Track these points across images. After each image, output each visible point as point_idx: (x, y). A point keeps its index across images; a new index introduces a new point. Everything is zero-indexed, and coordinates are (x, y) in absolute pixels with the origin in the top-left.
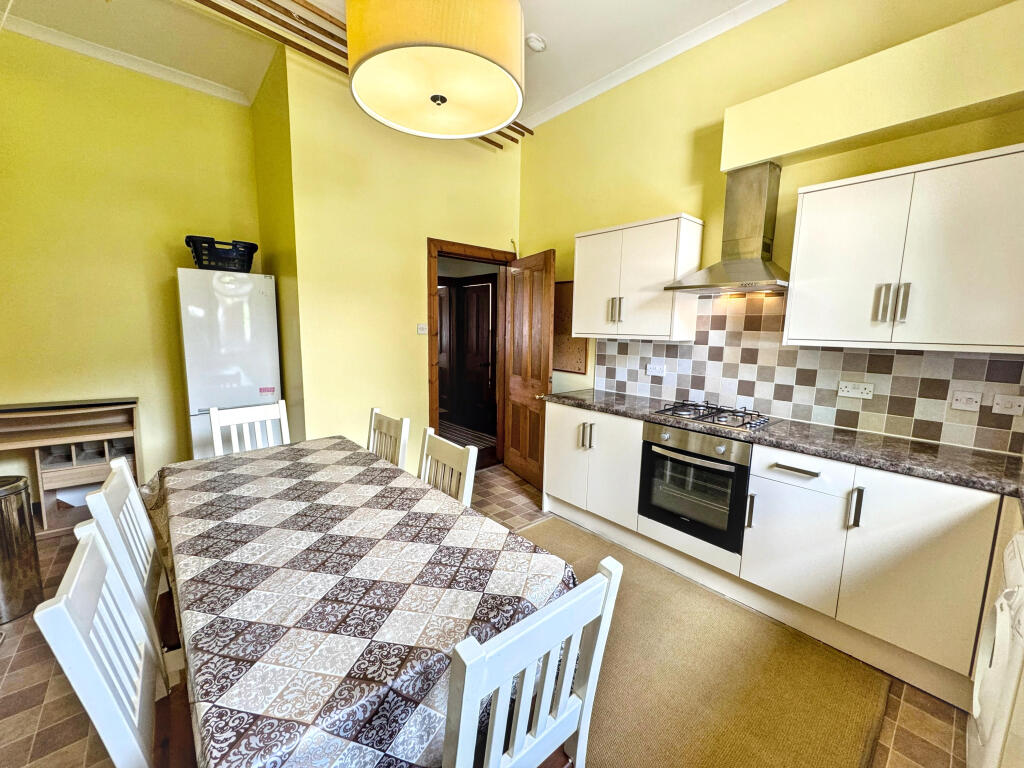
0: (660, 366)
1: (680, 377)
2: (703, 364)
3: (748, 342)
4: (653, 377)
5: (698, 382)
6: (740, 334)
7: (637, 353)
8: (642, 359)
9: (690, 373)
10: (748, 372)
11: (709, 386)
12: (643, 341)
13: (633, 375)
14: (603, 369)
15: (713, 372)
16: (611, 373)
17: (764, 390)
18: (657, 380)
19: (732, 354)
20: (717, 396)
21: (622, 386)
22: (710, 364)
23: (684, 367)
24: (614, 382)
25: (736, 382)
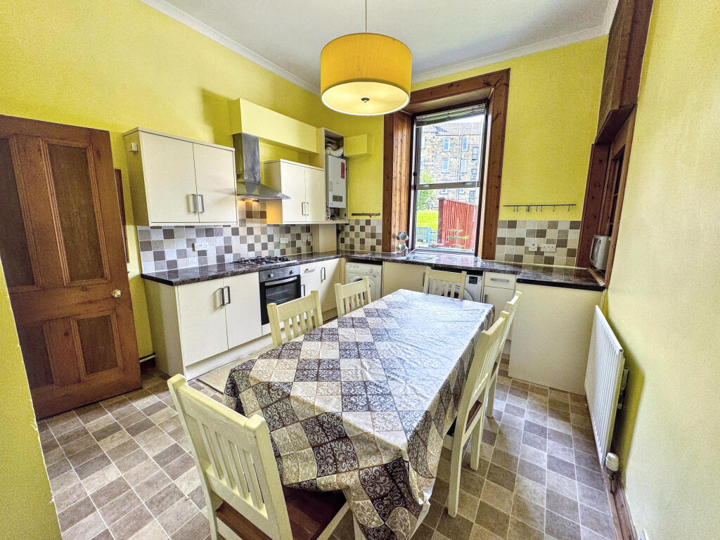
0: (202, 243)
1: (218, 249)
2: (230, 238)
3: (249, 225)
4: (199, 252)
5: (228, 249)
6: (245, 220)
7: (182, 237)
8: (188, 240)
9: (223, 244)
10: (250, 240)
11: (234, 251)
12: (186, 227)
13: (182, 254)
14: (150, 254)
15: (235, 242)
16: (159, 256)
17: (258, 247)
18: (202, 253)
19: (243, 232)
20: (239, 254)
21: (173, 264)
22: (233, 237)
23: (219, 241)
24: (164, 263)
25: (246, 245)
